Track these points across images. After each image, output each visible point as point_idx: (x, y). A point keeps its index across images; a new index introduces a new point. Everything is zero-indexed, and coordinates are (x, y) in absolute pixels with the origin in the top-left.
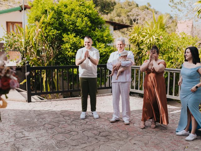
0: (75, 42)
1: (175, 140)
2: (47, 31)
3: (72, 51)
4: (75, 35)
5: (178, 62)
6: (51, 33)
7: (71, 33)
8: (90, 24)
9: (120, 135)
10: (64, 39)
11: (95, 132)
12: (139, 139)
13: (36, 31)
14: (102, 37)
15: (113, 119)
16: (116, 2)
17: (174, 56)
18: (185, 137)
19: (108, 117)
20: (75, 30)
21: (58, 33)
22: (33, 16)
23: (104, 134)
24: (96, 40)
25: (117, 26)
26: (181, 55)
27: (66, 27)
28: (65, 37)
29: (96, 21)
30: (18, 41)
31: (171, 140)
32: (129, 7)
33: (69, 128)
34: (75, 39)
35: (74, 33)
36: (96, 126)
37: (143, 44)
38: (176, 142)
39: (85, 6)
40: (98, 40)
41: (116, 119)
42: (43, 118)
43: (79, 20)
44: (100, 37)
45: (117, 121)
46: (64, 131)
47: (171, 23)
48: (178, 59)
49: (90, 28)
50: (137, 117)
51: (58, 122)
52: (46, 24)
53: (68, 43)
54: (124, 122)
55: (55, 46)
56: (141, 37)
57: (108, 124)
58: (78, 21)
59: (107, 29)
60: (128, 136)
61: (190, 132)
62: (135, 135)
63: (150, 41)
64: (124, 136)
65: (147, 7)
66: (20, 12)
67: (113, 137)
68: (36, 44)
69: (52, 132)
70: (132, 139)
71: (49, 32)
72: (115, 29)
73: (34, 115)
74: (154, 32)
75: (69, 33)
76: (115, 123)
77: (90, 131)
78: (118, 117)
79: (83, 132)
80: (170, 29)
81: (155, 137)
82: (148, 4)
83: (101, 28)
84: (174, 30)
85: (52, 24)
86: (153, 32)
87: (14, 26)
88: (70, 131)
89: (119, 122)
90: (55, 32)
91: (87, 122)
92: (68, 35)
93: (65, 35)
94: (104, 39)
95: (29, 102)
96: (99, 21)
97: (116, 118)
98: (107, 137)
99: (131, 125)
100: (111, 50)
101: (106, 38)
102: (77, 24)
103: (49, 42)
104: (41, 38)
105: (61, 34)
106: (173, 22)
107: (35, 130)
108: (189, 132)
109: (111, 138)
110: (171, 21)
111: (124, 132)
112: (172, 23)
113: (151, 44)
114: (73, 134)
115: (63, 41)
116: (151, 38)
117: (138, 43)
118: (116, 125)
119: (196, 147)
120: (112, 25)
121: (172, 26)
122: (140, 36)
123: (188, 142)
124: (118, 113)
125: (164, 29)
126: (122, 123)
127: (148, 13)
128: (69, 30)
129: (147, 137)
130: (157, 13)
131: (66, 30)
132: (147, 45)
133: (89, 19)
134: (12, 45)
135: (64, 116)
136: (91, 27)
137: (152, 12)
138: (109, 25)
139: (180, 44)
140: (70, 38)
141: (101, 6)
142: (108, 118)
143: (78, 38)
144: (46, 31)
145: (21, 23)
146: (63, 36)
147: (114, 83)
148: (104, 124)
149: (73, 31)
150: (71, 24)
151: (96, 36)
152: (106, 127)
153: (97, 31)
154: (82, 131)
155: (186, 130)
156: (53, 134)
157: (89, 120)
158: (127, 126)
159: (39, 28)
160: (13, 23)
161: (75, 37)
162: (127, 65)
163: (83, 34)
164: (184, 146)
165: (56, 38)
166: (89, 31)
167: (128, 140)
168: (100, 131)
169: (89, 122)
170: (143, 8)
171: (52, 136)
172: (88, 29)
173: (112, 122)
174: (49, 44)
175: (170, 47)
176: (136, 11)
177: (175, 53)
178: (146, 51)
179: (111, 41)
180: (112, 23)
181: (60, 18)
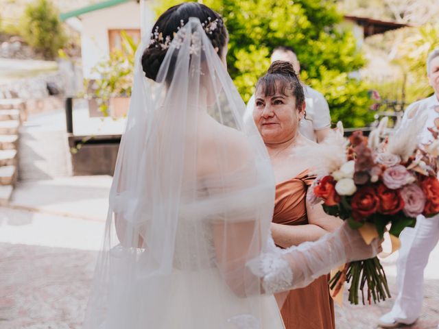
4: (266, 52)
7: (257, 49)
8: (307, 25)
10: (241, 65)
20: (268, 40)
24: (321, 65)
25: (372, 27)
27: (243, 35)
28: (244, 61)
34: (267, 62)
35: (265, 46)
40: (326, 63)
43: (279, 13)
44: (332, 57)
49: (305, 32)
58: (275, 16)
66: (138, 2)
72: (366, 35)
75: (252, 47)
83: (332, 32)
92: (249, 52)
93: (241, 54)
94: (342, 62)
101: (348, 60)
102: (273, 25)
105: (230, 53)
115: (236, 70)
120: (359, 25)
128: (251, 42)
133: (305, 10)
136: (308, 32)
140: (253, 62)
145: (139, 31)
146: (237, 56)
149: (262, 42)
151: (320, 53)
153: (325, 41)
160: (119, 31)
161: (267, 57)
166: (304, 42)
172: (300, 36)
179: (361, 66)
180: (360, 21)
181: (229, 12)
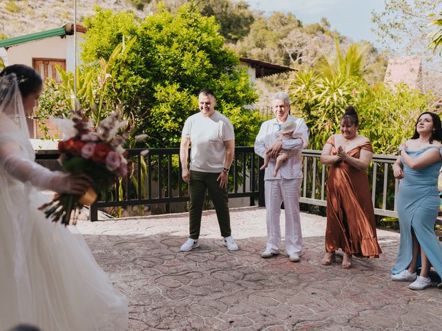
0: (179, 101)
1: (390, 289)
2: (121, 78)
3: (173, 120)
4: (178, 86)
5: (390, 144)
6: (129, 83)
7: (171, 84)
8: (210, 66)
9: (284, 278)
10: (158, 96)
11: (235, 273)
12: (322, 286)
13: (99, 78)
14: (234, 91)
15: (267, 252)
16: (254, 17)
17: (382, 132)
18: (408, 283)
19: (257, 248)
20: (179, 76)
21: (144, 83)
22: (92, 47)
23: (254, 277)
24: (221, 98)
25: (263, 69)
26: (396, 129)
27: (159, 71)
28: (160, 92)
29: (221, 58)
30: (65, 98)
31: (382, 287)
32: (282, 28)
33: (183, 266)
34: (179, 95)
35: (177, 82)
36: (235, 264)
37: (319, 106)
38: (391, 292)
39: (198, 27)
40: (225, 97)
41: (274, 252)
42: (128, 250)
43: (188, 56)
44: (230, 92)
45: (274, 255)
46: (175, 271)
47: (374, 62)
48: (390, 138)
49: (209, 71)
50: (314, 250)
51: (161, 256)
52: (118, 64)
53: (164, 102)
54: (288, 256)
55: (136, 109)
56: (314, 93)
57: (258, 260)
58: (184, 58)
59: (243, 74)
60: (300, 281)
61: (418, 274)
62: (312, 279)
63: (332, 99)
64: (291, 281)
65: (322, 26)
66: (62, 38)
67: (271, 282)
68: (98, 104)
69: (153, 273)
70: (307, 285)
71: (125, 80)
72: (258, 76)
73: (110, 244)
74: (340, 82)
75: (167, 82)
76: (271, 260)
77: (225, 272)
78: (277, 249)
79: (211, 273)
80: (370, 75)
81: (350, 283)
82: (324, 20)
83: (230, 72)
84: (379, 78)
85: (132, 64)
86: (338, 81)
87: (49, 68)
88: (186, 272)
89: (278, 258)
90: (139, 80)
91: (215, 258)
92: (165, 86)
93: (158, 87)
94: (238, 96)
95: (92, 221)
96: (226, 58)
97: (273, 249)
98: (260, 282)
99: (303, 263)
100: (252, 118)
101: (242, 95)
102: (184, 65)
103: (125, 102)
104: (109, 93)
105: (149, 85)
106: (378, 60)
107: (120, 270)
108: (415, 274)
109: (267, 284)
110: (373, 58)
111: (291, 274)
112: (376, 63)
113: (334, 107)
114: (195, 277)
115: (155, 99)
116: (335, 94)
117: (307, 104)
118: (274, 263)
119: (430, 300)
120: (252, 67)
121: (375, 70)
122: (311, 90)
123: (415, 292)
124: (277, 240)
125: (360, 76)
126: (285, 260)
127: (324, 42)
128: (166, 78)
129: (336, 283)
130: (344, 40)
131: (159, 78)
132: (327, 110)
133: (208, 55)
134: (52, 107)
135: (169, 246)
136: (211, 72)
137: (332, 37)
138: (247, 67)
139: (395, 107)
140: (168, 94)
141: (222, 24)
142: (257, 250)
143: (185, 93)
144: (119, 78)
145: (64, 61)
146: (155, 88)
147: (269, 182)
148: (249, 260)
149: (174, 78)
150: (170, 65)
151: (221, 88)
152: (254, 265)
153: (224, 79)
154: (209, 273)
155: (410, 269)
156: (156, 277)
157: (218, 254)
158: (296, 264)
159: (107, 72)
160: (46, 61)
161: (178, 90)
162: (293, 147)
163: (195, 85)
164: (407, 298)
165: (139, 94)
166: (208, 79)
167: (300, 287)
168: (245, 272)
169: (219, 257)
170: (312, 30)
171: (154, 279)
172: (204, 74)
173: (266, 257)
174: (124, 105)
175: (373, 112)
176: (298, 36)
177: (385, 125)
178: (325, 121)
179: (253, 100)
180: (253, 64)
181: (147, 52)
